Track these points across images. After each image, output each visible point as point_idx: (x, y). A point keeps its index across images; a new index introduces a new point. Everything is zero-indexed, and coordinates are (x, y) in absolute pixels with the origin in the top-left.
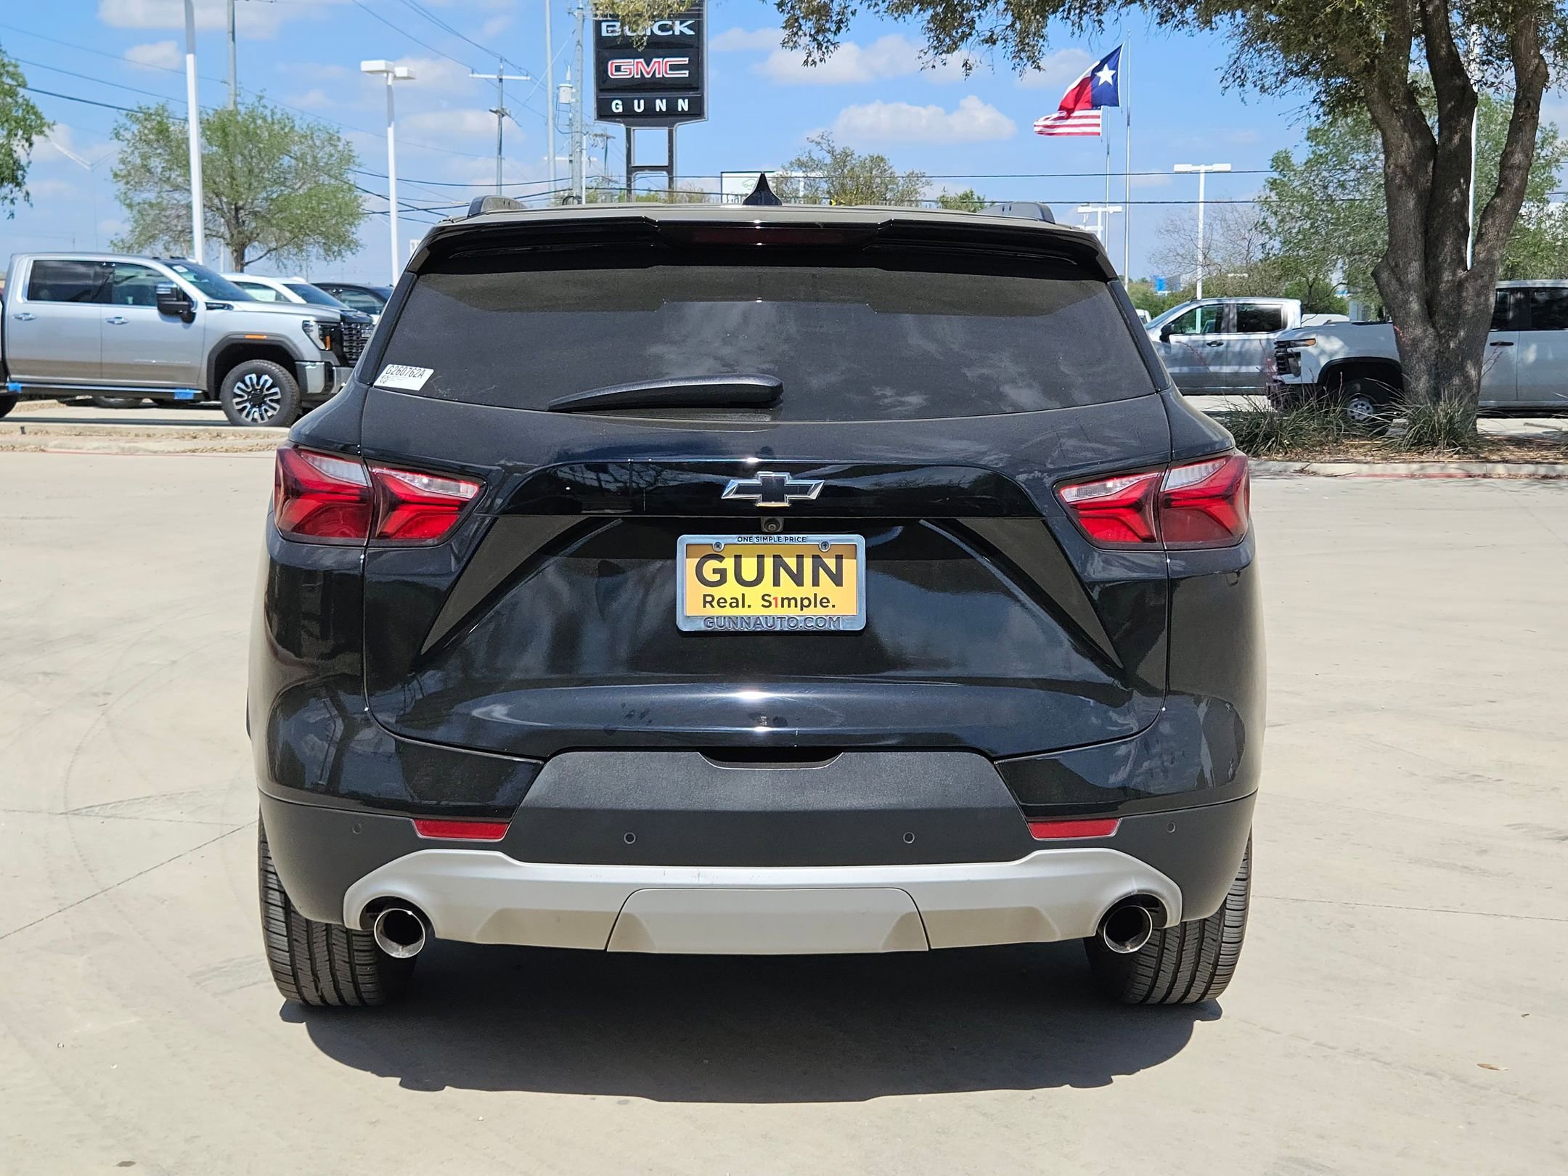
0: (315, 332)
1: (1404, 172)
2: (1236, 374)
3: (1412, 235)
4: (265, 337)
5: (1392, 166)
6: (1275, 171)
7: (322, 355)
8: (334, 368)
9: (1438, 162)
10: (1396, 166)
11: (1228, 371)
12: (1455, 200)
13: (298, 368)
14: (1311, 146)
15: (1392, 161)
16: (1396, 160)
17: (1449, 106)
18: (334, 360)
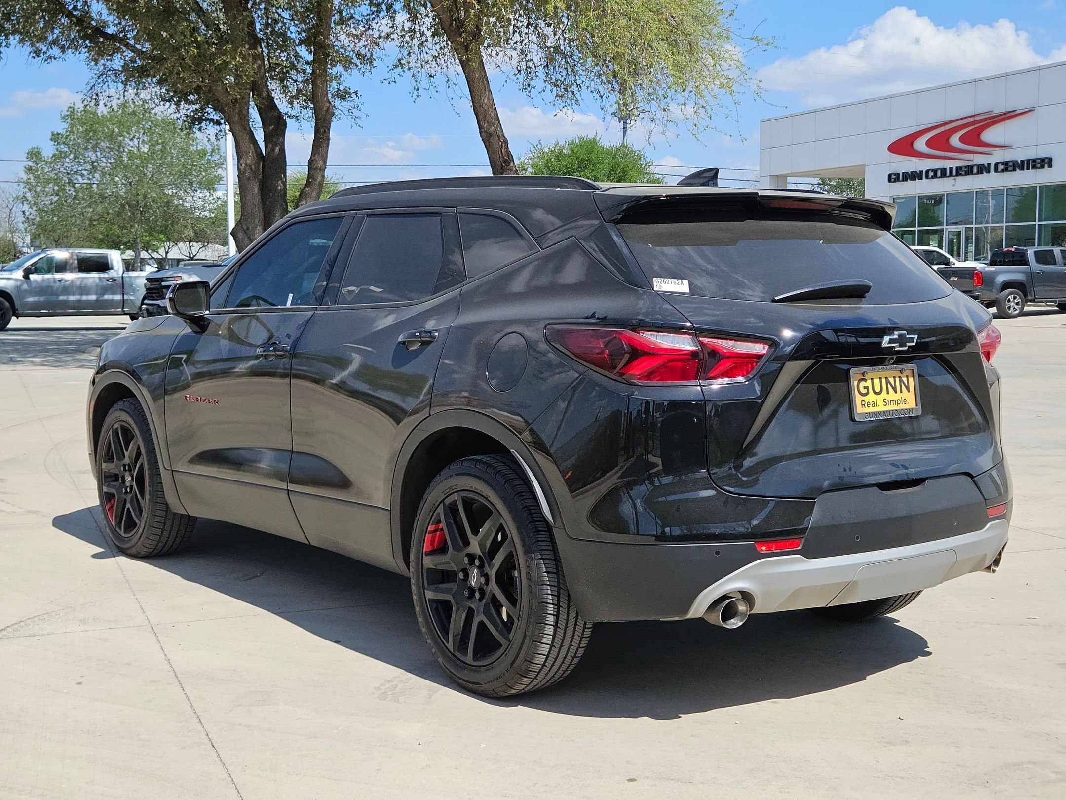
1: (251, 169)
2: (79, 301)
3: (257, 209)
5: (243, 165)
6: (29, 161)
9: (266, 164)
10: (246, 165)
11: (74, 299)
12: (279, 188)
14: (54, 145)
15: (242, 161)
16: (246, 161)
17: (271, 128)
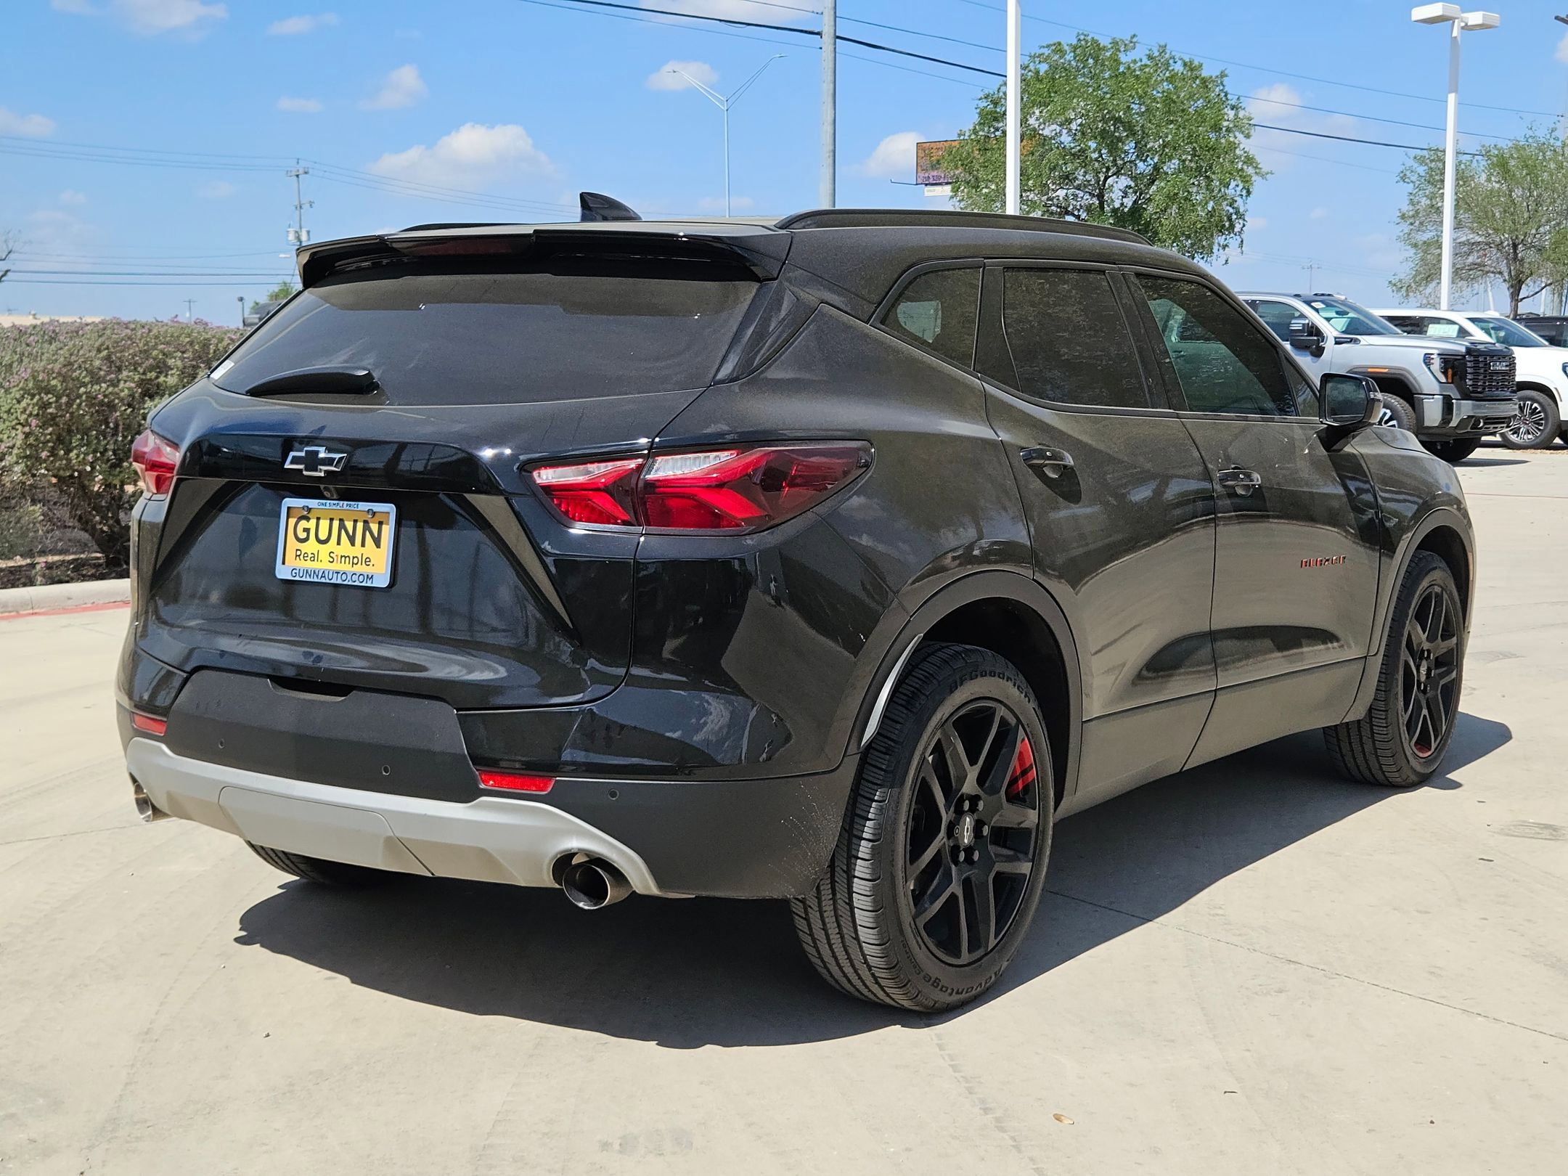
0: (1437, 364)
4: (1386, 371)
7: (1440, 387)
8: (1454, 401)
13: (1416, 402)
18: (1454, 393)
